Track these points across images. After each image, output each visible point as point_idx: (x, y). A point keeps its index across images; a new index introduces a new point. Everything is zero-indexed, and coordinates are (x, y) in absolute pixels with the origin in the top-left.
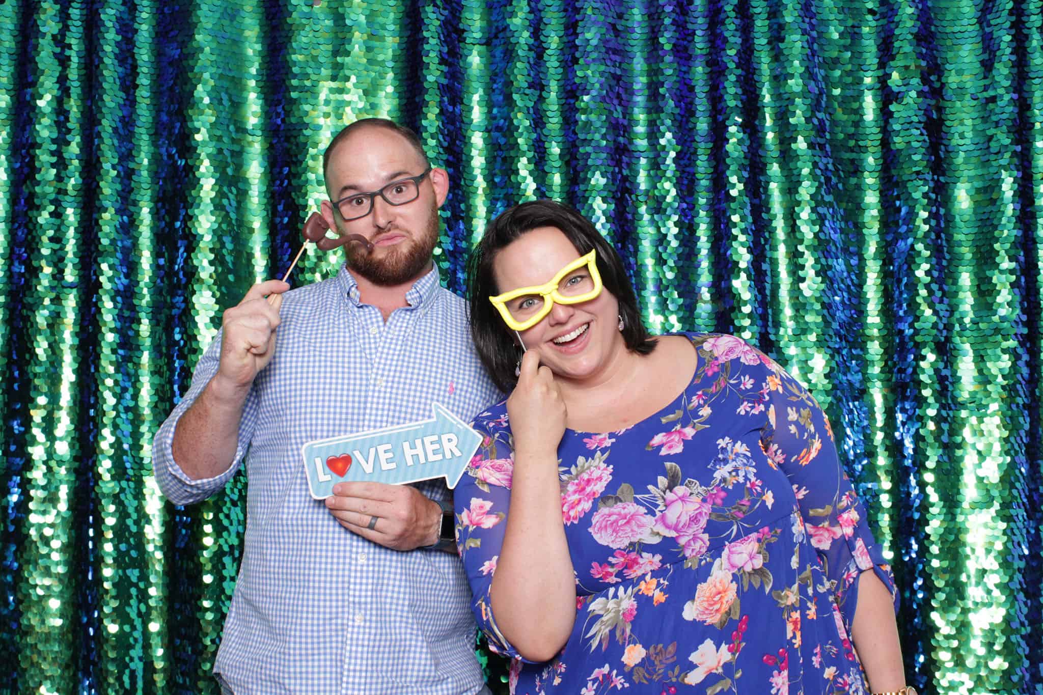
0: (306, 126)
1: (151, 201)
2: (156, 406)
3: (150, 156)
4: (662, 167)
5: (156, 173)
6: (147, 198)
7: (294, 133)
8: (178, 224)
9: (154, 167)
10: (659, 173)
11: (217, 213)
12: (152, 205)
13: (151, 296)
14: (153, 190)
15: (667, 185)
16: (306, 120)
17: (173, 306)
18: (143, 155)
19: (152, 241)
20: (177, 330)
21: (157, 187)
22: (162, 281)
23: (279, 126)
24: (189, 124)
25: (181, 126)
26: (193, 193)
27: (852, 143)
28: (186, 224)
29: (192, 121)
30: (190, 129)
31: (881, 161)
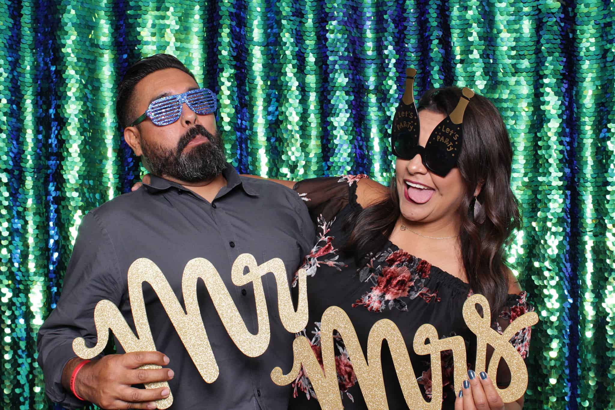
0: (139, 42)
2: (37, 237)
4: (386, 69)
7: (131, 47)
8: (52, 111)
10: (384, 74)
15: (390, 82)
16: (139, 38)
17: (48, 168)
20: (51, 184)
23: (121, 43)
24: (58, 42)
25: (53, 43)
26: (61, 89)
27: (514, 53)
28: (56, 111)
29: (60, 39)
30: (59, 45)
31: (535, 65)
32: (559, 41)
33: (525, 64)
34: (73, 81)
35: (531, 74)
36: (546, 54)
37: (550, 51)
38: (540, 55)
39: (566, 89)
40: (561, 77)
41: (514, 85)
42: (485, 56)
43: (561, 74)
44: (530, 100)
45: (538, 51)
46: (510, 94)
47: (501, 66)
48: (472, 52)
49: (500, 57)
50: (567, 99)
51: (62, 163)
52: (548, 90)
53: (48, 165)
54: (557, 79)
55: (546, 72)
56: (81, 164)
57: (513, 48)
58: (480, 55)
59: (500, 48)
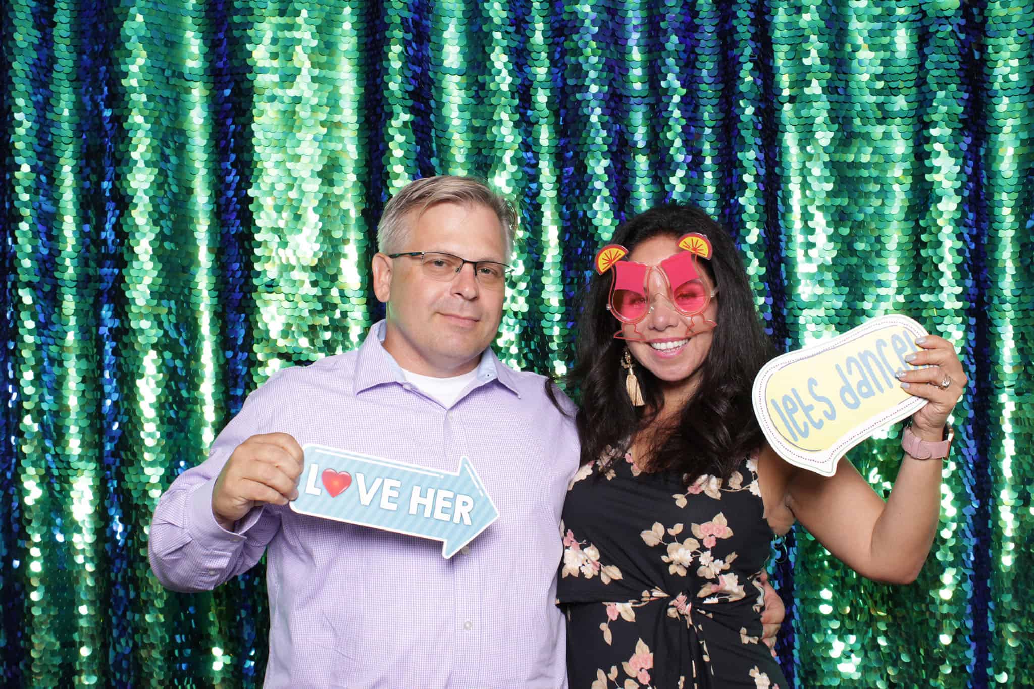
0: (250, 69)
1: (73, 157)
2: (83, 395)
3: (71, 105)
4: (664, 114)
5: (79, 125)
6: (69, 154)
8: (106, 185)
9: (76, 119)
10: (661, 121)
11: (149, 170)
12: (74, 162)
13: (75, 267)
14: (75, 145)
15: (671, 135)
16: (249, 62)
17: (101, 279)
18: (62, 103)
19: (74, 204)
20: (106, 307)
21: (81, 142)
22: (88, 250)
23: (220, 69)
24: (116, 68)
25: (107, 71)
26: (121, 147)
27: (880, 85)
28: (113, 184)
29: (119, 64)
30: (117, 73)
31: (916, 105)
32: (956, 65)
33: (900, 103)
34: (141, 134)
35: (910, 121)
36: (934, 87)
37: (942, 81)
38: (924, 88)
39: (969, 145)
40: (961, 126)
41: (882, 139)
42: (830, 89)
43: (961, 121)
44: (908, 165)
45: (921, 83)
46: (873, 153)
47: (858, 107)
48: (808, 84)
49: (856, 92)
50: (971, 163)
51: (124, 271)
52: (937, 147)
53: (100, 275)
54: (954, 129)
55: (934, 117)
56: (155, 273)
57: (879, 77)
58: (823, 89)
59: (858, 77)
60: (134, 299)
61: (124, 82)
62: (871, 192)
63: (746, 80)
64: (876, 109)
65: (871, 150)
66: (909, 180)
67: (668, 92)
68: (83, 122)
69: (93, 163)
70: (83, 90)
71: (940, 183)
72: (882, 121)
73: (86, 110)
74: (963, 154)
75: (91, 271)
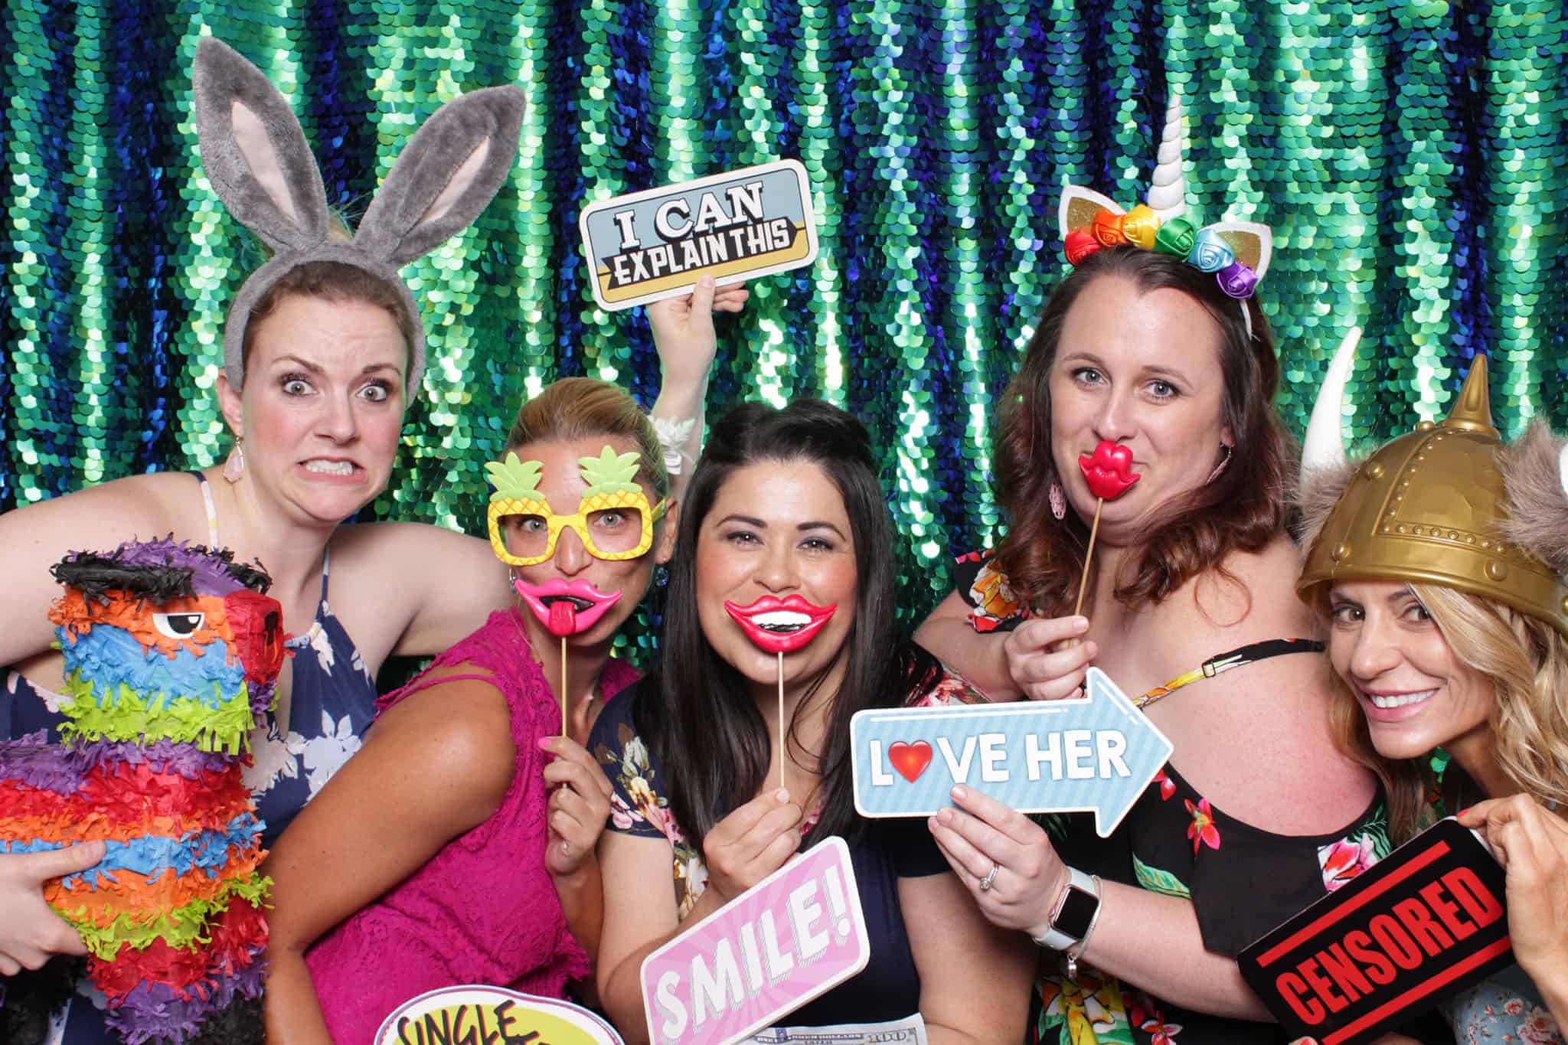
1: (103, 241)
3: (100, 163)
5: (112, 192)
6: (96, 236)
9: (108, 183)
11: (219, 261)
12: (104, 248)
13: (105, 408)
14: (105, 223)
19: (104, 312)
22: (124, 383)
60: (195, 456)
61: (181, 128)
62: (1313, 294)
63: (1126, 126)
64: (1321, 168)
65: (1313, 230)
66: (1372, 275)
67: (1008, 145)
68: (118, 188)
69: (134, 250)
70: (118, 140)
71: (1417, 280)
72: (1331, 186)
73: (122, 169)
74: (1452, 236)
75: (129, 414)
